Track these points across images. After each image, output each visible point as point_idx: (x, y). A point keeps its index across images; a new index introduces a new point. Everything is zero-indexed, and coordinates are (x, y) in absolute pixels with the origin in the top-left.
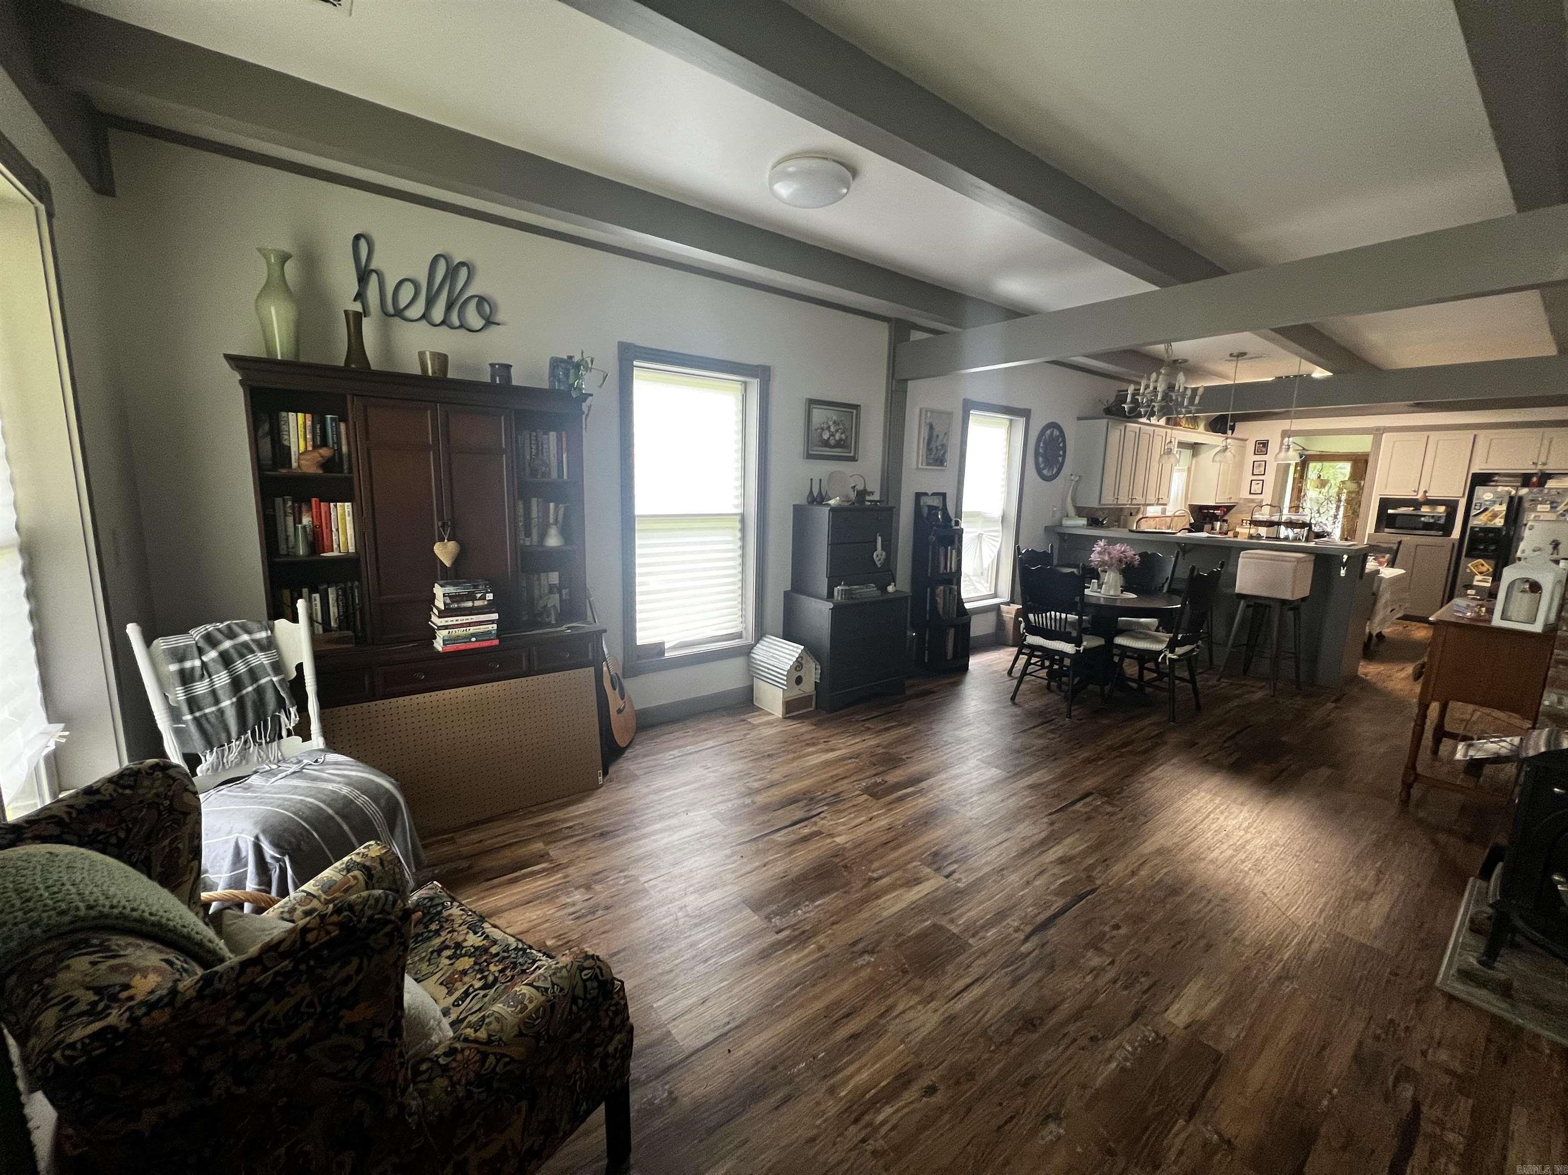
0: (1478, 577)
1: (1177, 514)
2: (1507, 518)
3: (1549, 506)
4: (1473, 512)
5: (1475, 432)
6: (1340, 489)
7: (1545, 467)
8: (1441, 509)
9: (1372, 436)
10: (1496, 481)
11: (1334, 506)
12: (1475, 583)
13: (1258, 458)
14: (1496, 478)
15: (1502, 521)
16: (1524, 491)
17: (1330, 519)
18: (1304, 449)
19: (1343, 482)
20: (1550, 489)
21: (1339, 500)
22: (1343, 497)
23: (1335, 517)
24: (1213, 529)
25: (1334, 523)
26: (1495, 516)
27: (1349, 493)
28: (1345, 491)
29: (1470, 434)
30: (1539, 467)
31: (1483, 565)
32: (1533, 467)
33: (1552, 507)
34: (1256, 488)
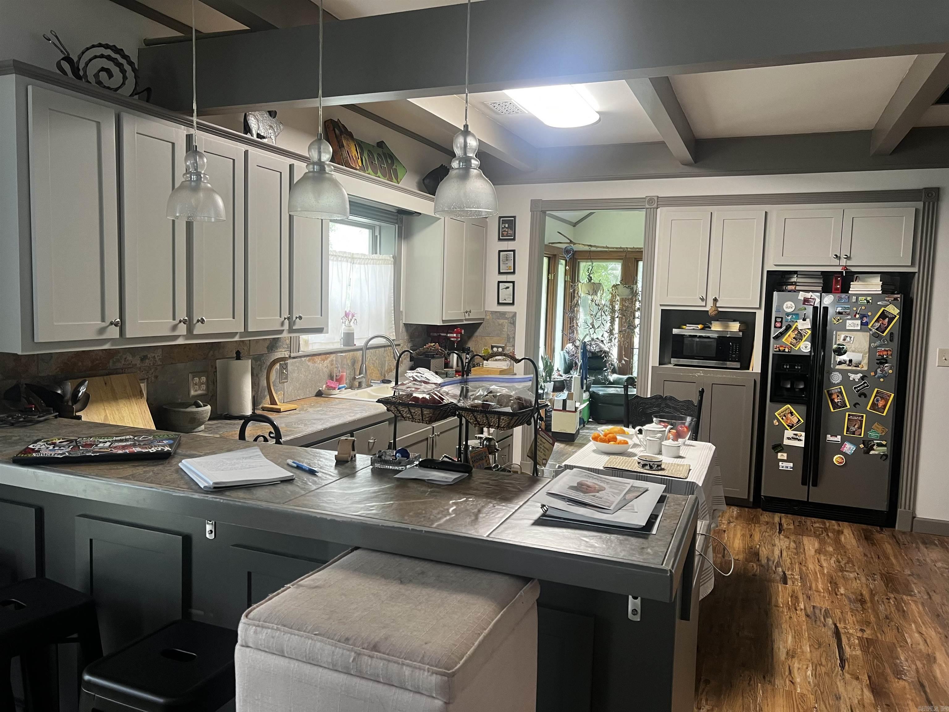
0: (789, 433)
1: (373, 342)
2: (813, 340)
3: (859, 322)
4: (774, 333)
5: (767, 208)
6: (613, 296)
7: (849, 263)
8: (735, 327)
9: (643, 213)
10: (795, 284)
11: (609, 318)
12: (786, 442)
13: (505, 245)
14: (794, 279)
15: (809, 344)
16: (828, 300)
17: (606, 335)
18: (571, 242)
19: (615, 286)
20: (857, 296)
21: (613, 311)
22: (617, 307)
23: (611, 332)
24: (447, 365)
25: (611, 340)
26: (799, 336)
27: (622, 300)
28: (618, 298)
29: (759, 210)
30: (843, 262)
31: (792, 413)
32: (837, 262)
33: (862, 324)
34: (506, 295)
